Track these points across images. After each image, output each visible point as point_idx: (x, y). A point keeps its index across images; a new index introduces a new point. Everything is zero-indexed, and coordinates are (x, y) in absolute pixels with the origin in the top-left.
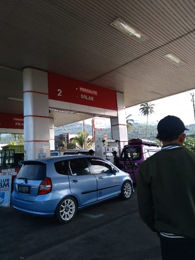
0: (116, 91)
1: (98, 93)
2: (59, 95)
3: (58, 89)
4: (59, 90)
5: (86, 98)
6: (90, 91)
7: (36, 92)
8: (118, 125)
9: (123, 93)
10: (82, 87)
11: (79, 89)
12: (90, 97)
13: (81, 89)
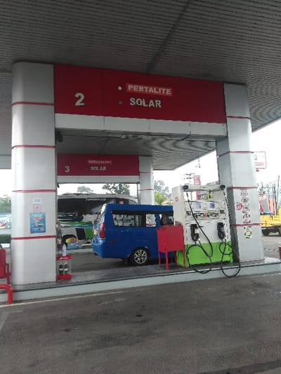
0: (223, 83)
1: (173, 91)
2: (78, 103)
3: (75, 93)
4: (77, 95)
5: (143, 103)
6: (152, 90)
7: (29, 103)
8: (229, 152)
9: (243, 84)
10: (134, 83)
11: (125, 88)
12: (151, 101)
13: (130, 87)
